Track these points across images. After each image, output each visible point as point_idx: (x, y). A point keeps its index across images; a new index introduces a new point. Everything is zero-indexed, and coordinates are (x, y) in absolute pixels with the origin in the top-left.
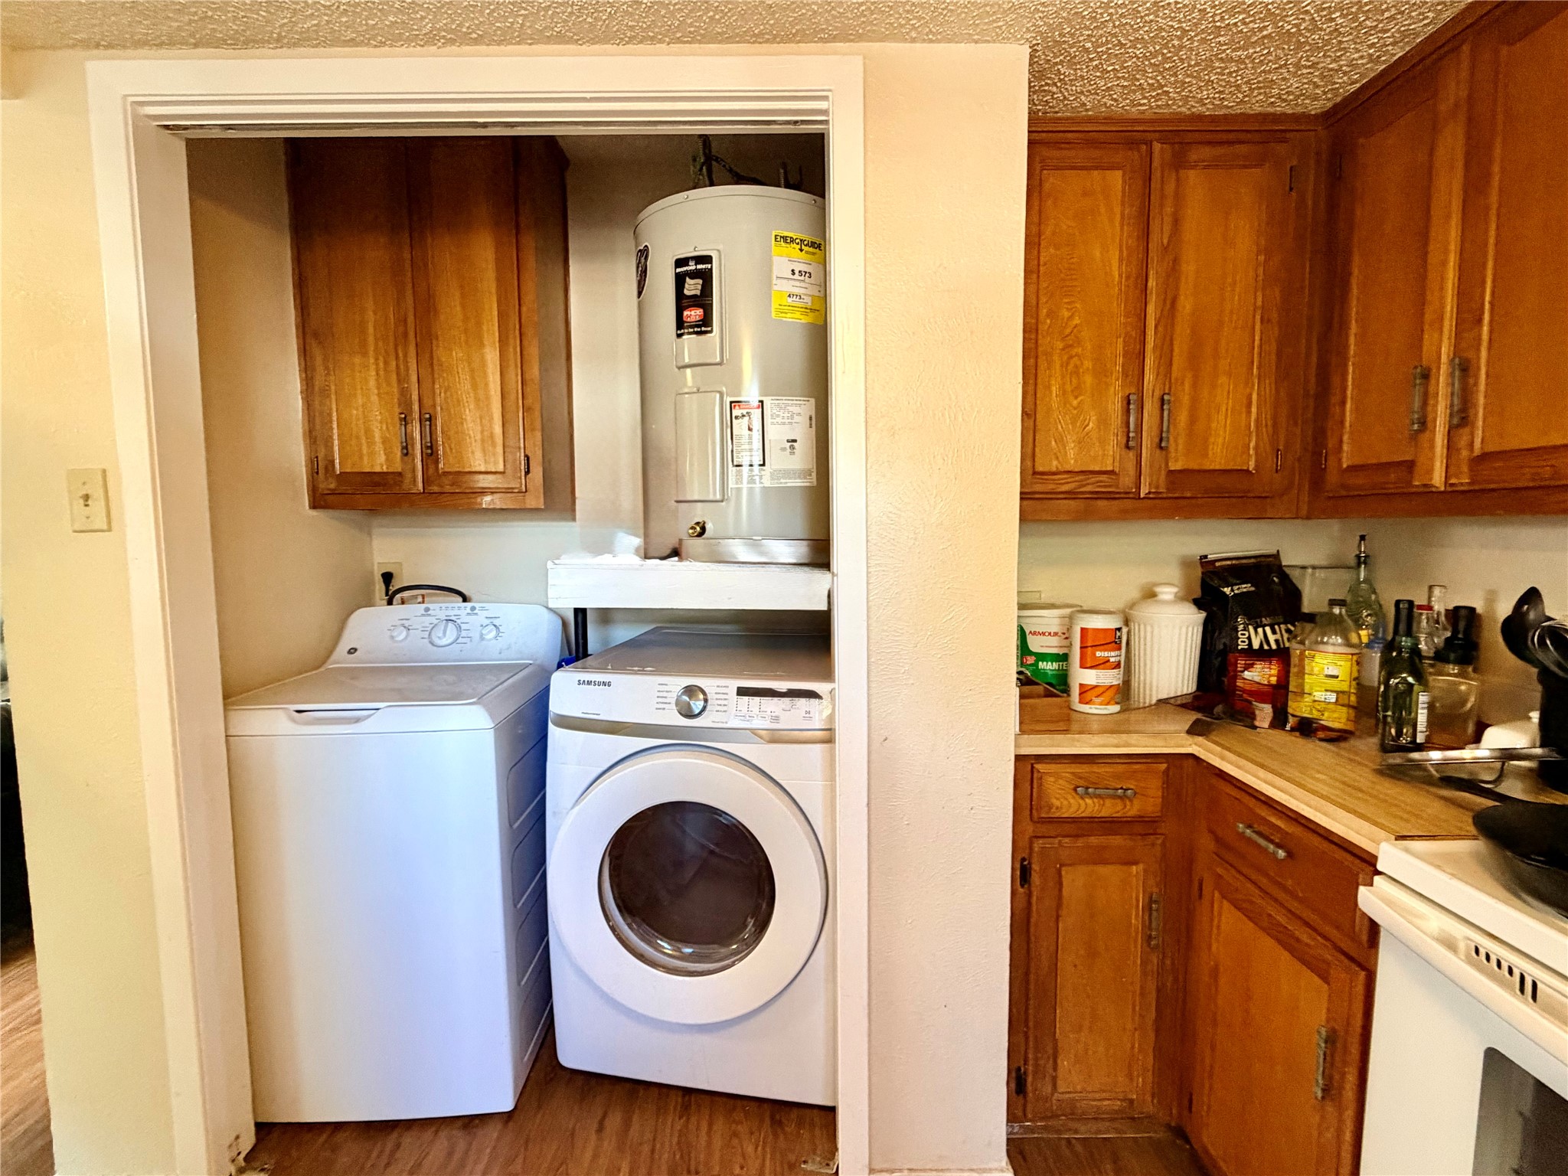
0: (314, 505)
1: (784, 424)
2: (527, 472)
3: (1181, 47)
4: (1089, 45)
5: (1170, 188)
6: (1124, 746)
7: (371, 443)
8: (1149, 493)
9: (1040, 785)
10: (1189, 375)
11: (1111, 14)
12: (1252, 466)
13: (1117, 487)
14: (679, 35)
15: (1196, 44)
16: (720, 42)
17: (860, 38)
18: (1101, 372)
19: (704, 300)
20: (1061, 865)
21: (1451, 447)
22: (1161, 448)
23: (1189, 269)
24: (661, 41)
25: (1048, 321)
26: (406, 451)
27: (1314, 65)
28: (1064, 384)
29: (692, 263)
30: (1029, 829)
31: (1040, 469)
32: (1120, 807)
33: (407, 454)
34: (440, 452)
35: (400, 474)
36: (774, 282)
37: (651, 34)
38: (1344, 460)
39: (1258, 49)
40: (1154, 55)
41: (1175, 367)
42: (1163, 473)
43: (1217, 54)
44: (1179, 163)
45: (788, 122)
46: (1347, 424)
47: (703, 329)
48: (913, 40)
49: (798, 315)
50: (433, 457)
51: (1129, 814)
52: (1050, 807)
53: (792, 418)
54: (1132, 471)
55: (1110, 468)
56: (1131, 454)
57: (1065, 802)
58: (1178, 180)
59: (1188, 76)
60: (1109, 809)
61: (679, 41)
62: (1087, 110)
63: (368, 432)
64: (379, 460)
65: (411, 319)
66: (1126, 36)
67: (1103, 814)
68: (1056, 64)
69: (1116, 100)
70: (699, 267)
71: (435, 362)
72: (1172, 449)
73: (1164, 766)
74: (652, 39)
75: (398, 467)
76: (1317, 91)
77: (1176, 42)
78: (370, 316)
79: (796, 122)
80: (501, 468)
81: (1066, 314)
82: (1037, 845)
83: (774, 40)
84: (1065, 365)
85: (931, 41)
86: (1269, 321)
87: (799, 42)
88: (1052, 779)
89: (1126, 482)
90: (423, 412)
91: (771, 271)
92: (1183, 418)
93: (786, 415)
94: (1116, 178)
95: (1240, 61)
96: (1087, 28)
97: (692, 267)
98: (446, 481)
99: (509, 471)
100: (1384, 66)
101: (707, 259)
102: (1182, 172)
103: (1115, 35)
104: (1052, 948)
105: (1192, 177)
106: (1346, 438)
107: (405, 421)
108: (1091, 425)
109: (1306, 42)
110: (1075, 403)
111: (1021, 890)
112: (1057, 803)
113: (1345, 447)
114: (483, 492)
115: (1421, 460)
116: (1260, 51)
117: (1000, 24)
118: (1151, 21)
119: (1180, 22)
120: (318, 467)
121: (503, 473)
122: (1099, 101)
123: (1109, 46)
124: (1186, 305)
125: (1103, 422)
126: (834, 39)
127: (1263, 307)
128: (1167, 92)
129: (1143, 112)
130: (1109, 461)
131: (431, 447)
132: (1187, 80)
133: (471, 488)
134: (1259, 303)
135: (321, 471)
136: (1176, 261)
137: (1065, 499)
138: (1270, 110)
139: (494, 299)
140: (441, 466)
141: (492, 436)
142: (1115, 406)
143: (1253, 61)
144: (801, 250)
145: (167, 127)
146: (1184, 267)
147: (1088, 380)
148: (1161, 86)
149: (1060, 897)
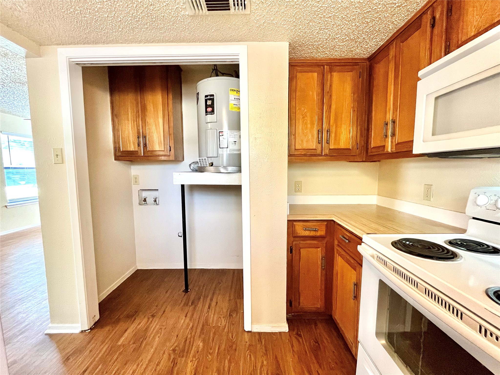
0: (115, 159)
1: (233, 137)
2: (170, 151)
3: (327, 43)
4: (303, 42)
5: (329, 77)
6: (315, 218)
7: (130, 143)
8: (325, 154)
9: (295, 228)
10: (334, 125)
11: (307, 35)
12: (351, 148)
13: (316, 153)
14: (201, 41)
15: (330, 42)
16: (212, 42)
17: (246, 41)
18: (312, 123)
19: (212, 106)
20: (300, 248)
21: (392, 142)
22: (327, 143)
23: (334, 97)
24: (197, 42)
25: (299, 111)
26: (139, 145)
27: (361, 47)
28: (303, 127)
29: (209, 96)
30: (292, 239)
31: (296, 148)
32: (315, 233)
33: (139, 146)
34: (148, 146)
35: (137, 151)
36: (230, 101)
37: (194, 40)
38: (372, 146)
39: (346, 43)
40: (321, 44)
41: (331, 123)
42: (328, 149)
43: (336, 44)
44: (331, 71)
45: (230, 61)
46: (372, 137)
47: (212, 113)
48: (260, 41)
49: (236, 109)
50: (146, 147)
51: (317, 235)
52: (297, 233)
53: (235, 136)
54: (320, 149)
55: (314, 148)
56: (320, 145)
57: (301, 232)
58: (331, 75)
59: (331, 49)
60: (312, 234)
61: (201, 42)
62: (307, 57)
63: (129, 141)
64: (132, 148)
65: (140, 112)
66: (312, 40)
67: (311, 235)
68: (297, 47)
69: (314, 55)
70: (211, 97)
71: (146, 122)
72: (330, 143)
73: (326, 223)
74: (195, 41)
75: (137, 149)
76: (364, 53)
77: (325, 41)
78: (130, 110)
79: (232, 61)
80: (163, 150)
81: (303, 109)
82: (294, 243)
83: (225, 41)
84: (303, 122)
85: (264, 41)
86: (354, 111)
87: (231, 42)
88: (298, 226)
89: (319, 152)
90: (143, 135)
91: (229, 98)
92: (333, 135)
93: (234, 135)
94: (315, 74)
95: (342, 46)
96: (302, 38)
97: (209, 97)
98: (149, 153)
99: (165, 150)
100: (379, 47)
101: (213, 95)
102: (332, 73)
103: (309, 40)
104: (298, 269)
105: (335, 74)
106: (372, 140)
107: (139, 137)
108: (310, 137)
109: (358, 41)
110: (305, 131)
111: (290, 254)
112: (299, 232)
113: (372, 143)
114: (159, 156)
115: (386, 145)
116: (347, 43)
117: (280, 37)
118: (317, 37)
119: (324, 37)
120: (116, 149)
121: (164, 151)
122: (310, 55)
123: (309, 42)
124: (333, 107)
125: (313, 136)
126: (240, 41)
127: (353, 107)
128: (326, 53)
129: (321, 58)
130: (315, 146)
131: (145, 144)
132: (331, 50)
133: (156, 155)
134: (352, 106)
135: (117, 150)
136: (331, 96)
137: (303, 156)
138: (354, 57)
139: (161, 106)
140: (148, 149)
141: (161, 141)
142: (315, 132)
143: (346, 46)
144: (237, 93)
145: (77, 64)
146: (333, 97)
147: (309, 126)
148: (324, 52)
149: (300, 256)
